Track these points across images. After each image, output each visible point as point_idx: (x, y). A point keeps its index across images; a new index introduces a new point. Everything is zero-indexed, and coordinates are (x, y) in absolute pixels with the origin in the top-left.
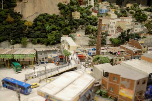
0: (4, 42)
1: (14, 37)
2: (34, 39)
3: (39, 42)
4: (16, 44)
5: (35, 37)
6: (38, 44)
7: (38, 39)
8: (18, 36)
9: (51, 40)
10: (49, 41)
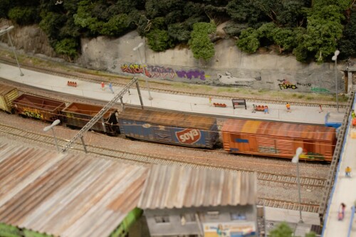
1: (161, 19)
3: (266, 44)
4: (173, 48)
5: (248, 17)
6: (268, 50)
7: (264, 27)
8: (179, 12)
9: (319, 41)
10: (311, 49)
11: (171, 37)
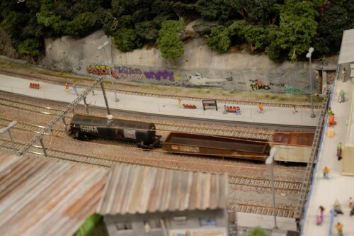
0: (94, 35)
1: (128, 18)
2: (213, 30)
3: (237, 42)
4: (141, 48)
5: (219, 14)
6: (239, 50)
7: (235, 24)
8: (146, 10)
9: (292, 39)
10: (284, 46)
11: (138, 36)
